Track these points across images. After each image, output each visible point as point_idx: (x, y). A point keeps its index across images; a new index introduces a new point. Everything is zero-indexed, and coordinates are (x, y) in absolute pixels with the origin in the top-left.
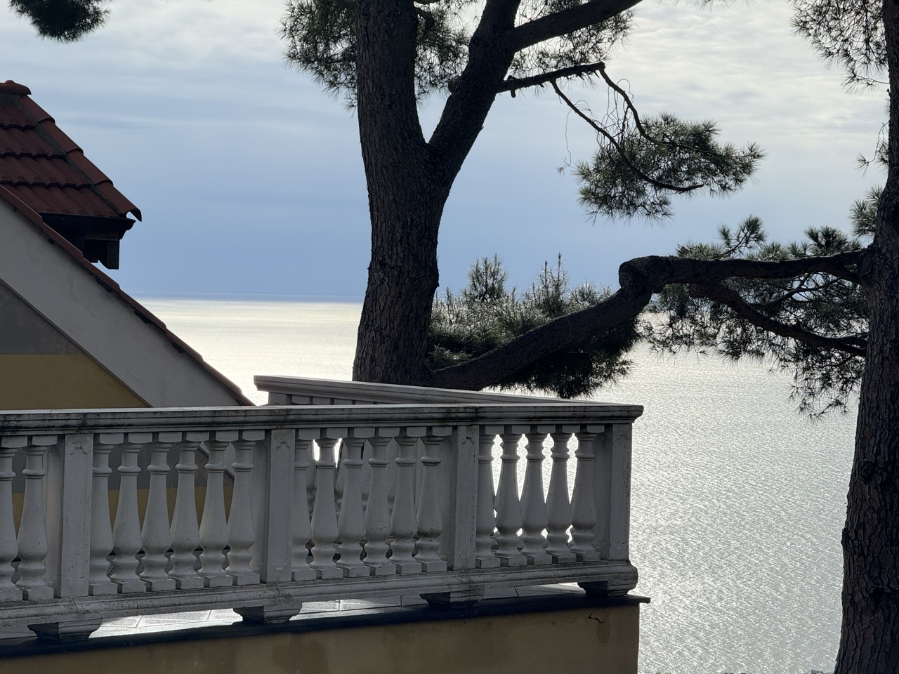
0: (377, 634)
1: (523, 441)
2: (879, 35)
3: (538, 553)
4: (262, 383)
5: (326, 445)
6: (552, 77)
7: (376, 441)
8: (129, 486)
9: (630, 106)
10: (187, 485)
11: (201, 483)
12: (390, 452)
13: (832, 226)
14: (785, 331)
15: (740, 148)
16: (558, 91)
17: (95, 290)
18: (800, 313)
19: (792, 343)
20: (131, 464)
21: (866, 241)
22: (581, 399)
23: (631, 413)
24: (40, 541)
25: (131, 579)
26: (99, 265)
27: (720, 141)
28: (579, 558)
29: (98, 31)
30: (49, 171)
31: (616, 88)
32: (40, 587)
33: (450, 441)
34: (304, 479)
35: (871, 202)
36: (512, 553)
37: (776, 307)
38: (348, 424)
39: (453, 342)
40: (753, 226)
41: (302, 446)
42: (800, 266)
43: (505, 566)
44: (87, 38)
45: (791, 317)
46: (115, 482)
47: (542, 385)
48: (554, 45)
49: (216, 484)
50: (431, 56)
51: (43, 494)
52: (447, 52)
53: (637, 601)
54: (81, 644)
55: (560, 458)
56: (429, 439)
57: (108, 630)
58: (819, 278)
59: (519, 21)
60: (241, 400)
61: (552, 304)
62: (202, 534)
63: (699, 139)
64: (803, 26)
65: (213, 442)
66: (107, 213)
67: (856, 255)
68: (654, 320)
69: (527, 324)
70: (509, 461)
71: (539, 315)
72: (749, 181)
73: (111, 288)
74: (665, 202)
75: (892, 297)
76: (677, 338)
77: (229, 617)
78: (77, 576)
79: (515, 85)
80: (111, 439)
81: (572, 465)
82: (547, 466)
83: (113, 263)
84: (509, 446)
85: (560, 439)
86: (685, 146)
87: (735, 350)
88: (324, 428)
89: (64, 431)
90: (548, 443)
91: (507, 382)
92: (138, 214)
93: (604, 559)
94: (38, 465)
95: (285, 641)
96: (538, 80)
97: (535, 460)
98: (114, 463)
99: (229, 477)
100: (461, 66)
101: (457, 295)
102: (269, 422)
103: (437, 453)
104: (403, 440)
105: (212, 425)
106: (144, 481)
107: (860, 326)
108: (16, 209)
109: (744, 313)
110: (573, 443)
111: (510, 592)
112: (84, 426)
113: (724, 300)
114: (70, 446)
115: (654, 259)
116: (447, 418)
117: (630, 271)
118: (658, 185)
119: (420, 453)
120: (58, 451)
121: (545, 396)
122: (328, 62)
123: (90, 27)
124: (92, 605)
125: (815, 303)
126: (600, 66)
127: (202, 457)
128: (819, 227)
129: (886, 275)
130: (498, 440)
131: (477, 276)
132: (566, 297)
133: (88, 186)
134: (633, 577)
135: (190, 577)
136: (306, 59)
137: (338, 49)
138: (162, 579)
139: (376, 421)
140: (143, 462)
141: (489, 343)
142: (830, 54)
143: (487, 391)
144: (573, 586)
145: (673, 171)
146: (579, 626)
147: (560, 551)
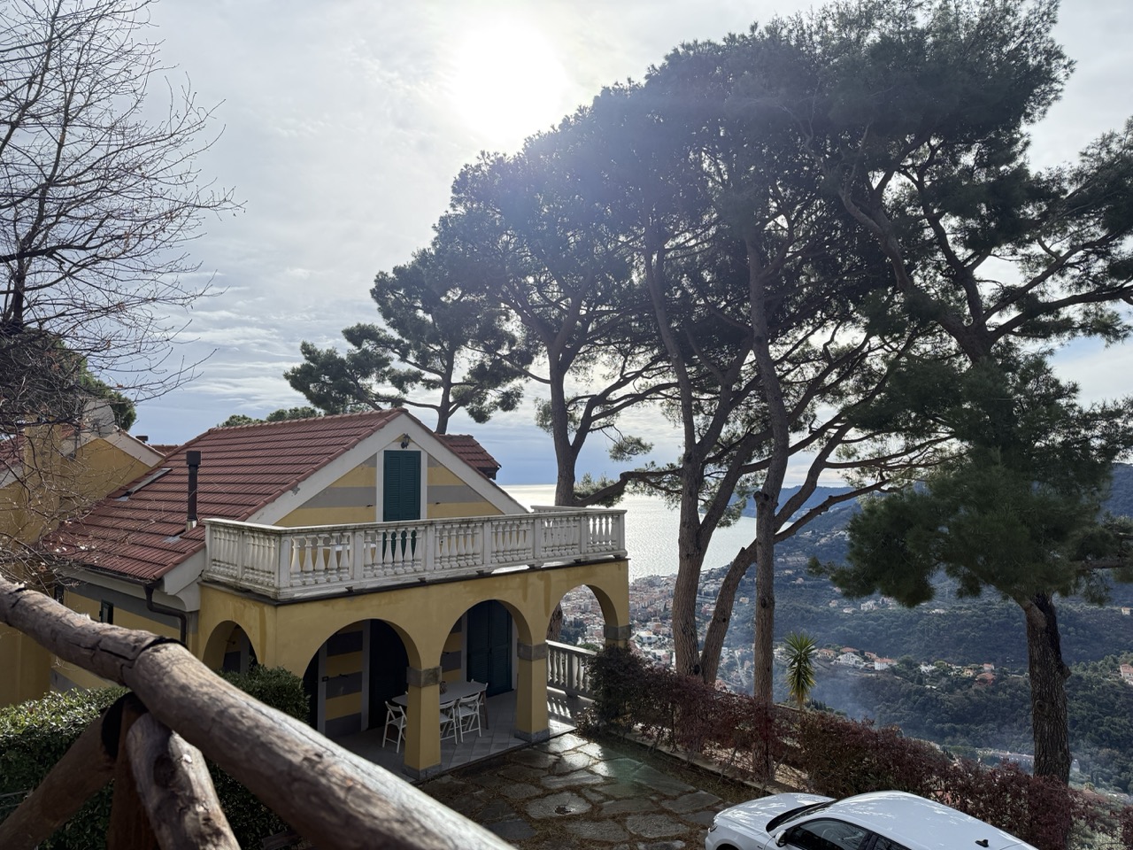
0: (563, 570)
1: (598, 520)
2: (682, 415)
3: (603, 548)
4: (532, 507)
5: (549, 522)
6: (601, 428)
7: (561, 521)
8: (500, 535)
9: (621, 434)
10: (514, 534)
11: (518, 533)
12: (565, 524)
13: (672, 463)
14: (662, 489)
15: (648, 443)
16: (603, 431)
17: (491, 486)
18: (666, 484)
19: (664, 492)
20: (500, 529)
21: (681, 466)
22: (611, 508)
23: (624, 512)
24: (479, 550)
25: (501, 559)
26: (491, 479)
27: (643, 442)
28: (613, 549)
30: (479, 456)
31: (617, 430)
32: (479, 561)
33: (580, 521)
34: (543, 531)
35: (682, 456)
36: (596, 548)
37: (659, 483)
38: (554, 517)
39: (579, 495)
40: (653, 463)
41: (543, 523)
42: (666, 473)
43: (594, 552)
44: (487, 423)
45: (663, 485)
46: (496, 534)
47: (602, 504)
48: (602, 420)
49: (522, 534)
50: (572, 424)
51: (479, 538)
52: (575, 423)
53: (627, 560)
54: (489, 575)
55: (607, 524)
56: (574, 520)
57: (496, 572)
58: (670, 475)
59: (593, 415)
60: (527, 512)
61: (604, 484)
62: (518, 546)
63: (638, 442)
64: (664, 414)
65: (520, 523)
66: (493, 466)
67: (679, 470)
68: (629, 487)
69: (597, 489)
70: (594, 525)
71: (600, 487)
72: (651, 451)
73: (494, 485)
74: (631, 458)
75: (688, 480)
76: (635, 491)
77: (526, 567)
78: (488, 559)
79: (592, 430)
80: (495, 523)
81: (610, 526)
82: (604, 526)
83: (495, 479)
84: (594, 521)
85: (607, 518)
86: (635, 443)
87: (650, 494)
88: (548, 518)
89: (484, 522)
90: (604, 520)
91: (593, 504)
92: (500, 466)
93: (619, 549)
94: (478, 530)
95: (540, 572)
96: (598, 429)
97: (601, 525)
98: (496, 529)
99: (525, 531)
100: (578, 426)
101: (580, 482)
102: (535, 518)
103: (576, 524)
104: (568, 521)
105: (520, 519)
106: (504, 533)
107: (680, 487)
108: (470, 466)
109: (652, 485)
110: (610, 520)
111: (596, 558)
112: (489, 520)
113: (646, 481)
114: (485, 525)
115: (628, 472)
116: (579, 515)
117: (622, 475)
118: (628, 454)
119: (572, 524)
120: (482, 527)
121: (603, 507)
122: (546, 426)
123: (488, 420)
124: (492, 565)
125: (669, 481)
126: (613, 425)
127: (518, 527)
128: (669, 463)
129: (687, 474)
130: (591, 520)
131: (585, 478)
132: (607, 482)
133: (488, 460)
134: (626, 553)
135: (516, 558)
136: (541, 426)
137: (548, 423)
138: (509, 558)
139: (561, 516)
140: (503, 529)
141: (588, 495)
142: (670, 421)
143: (588, 507)
144: (612, 556)
145: (632, 450)
146: (613, 566)
147: (608, 547)
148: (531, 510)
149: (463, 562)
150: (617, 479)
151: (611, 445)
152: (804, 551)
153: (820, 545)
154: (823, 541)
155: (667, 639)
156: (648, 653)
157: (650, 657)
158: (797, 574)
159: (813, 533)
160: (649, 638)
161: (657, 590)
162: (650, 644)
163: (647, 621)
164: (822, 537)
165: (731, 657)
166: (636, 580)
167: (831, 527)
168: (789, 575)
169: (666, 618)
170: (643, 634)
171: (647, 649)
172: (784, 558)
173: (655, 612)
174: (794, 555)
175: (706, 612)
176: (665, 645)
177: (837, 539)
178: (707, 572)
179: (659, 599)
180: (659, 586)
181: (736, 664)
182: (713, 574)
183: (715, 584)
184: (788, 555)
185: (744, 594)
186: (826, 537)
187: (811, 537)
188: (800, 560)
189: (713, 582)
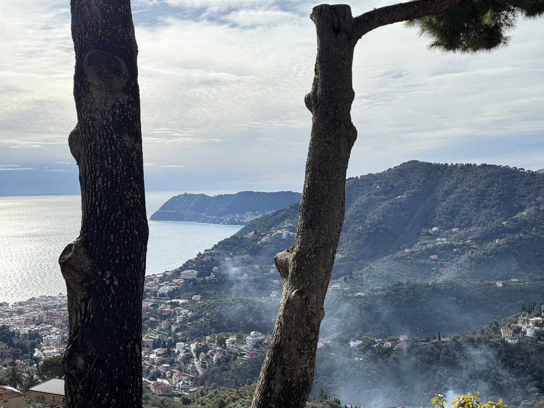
152: (248, 250)
153: (261, 244)
154: (263, 240)
164: (263, 236)
165: (188, 351)
168: (236, 272)
172: (231, 257)
174: (240, 254)
175: (162, 312)
181: (192, 357)
182: (167, 277)
183: (170, 285)
184: (234, 254)
185: (196, 292)
186: (266, 236)
187: (253, 237)
188: (245, 258)
189: (167, 284)
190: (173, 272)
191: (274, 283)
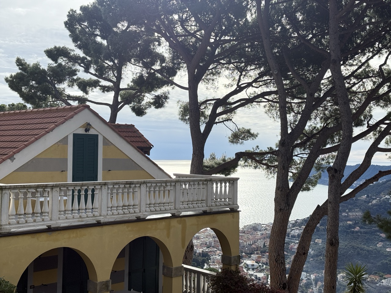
0: (195, 217)
1: (219, 184)
2: (279, 113)
3: (222, 203)
4: (174, 175)
5: (185, 185)
6: (223, 122)
7: (194, 184)
8: (152, 193)
9: (236, 126)
10: (162, 192)
11: (164, 192)
12: (196, 186)
13: (271, 147)
14: (264, 164)
15: (255, 133)
16: (224, 124)
17: (146, 159)
18: (266, 161)
19: (265, 167)
20: (152, 189)
21: (277, 149)
22: (229, 176)
23: (237, 179)
24: (137, 203)
25: (152, 209)
26: (146, 155)
27: (252, 132)
28: (229, 204)
29: (146, 115)
30: (138, 139)
31: (234, 123)
32: (137, 210)
33: (207, 184)
34: (182, 191)
35: (278, 142)
36: (217, 203)
37: (262, 160)
38: (189, 182)
39: (207, 167)
40: (258, 147)
41: (181, 185)
42: (266, 153)
43: (216, 205)
44: (144, 116)
45: (264, 162)
46: (150, 192)
47: (222, 174)
48: (224, 116)
49: (167, 192)
50: (203, 118)
51: (137, 194)
52: (205, 118)
53: (239, 211)
54: (144, 220)
55: (225, 187)
56: (203, 184)
57: (148, 217)
58: (269, 155)
59: (217, 112)
60: (171, 178)
61: (224, 160)
62: (164, 201)
63: (248, 131)
64: (266, 113)
65: (166, 185)
66: (148, 146)
67: (276, 151)
68: (241, 162)
69: (219, 164)
70: (217, 188)
71: (221, 162)
72: (257, 138)
73: (149, 159)
74: (243, 142)
75: (282, 159)
76: (245, 166)
77: (170, 215)
78: (143, 209)
79: (217, 123)
80: (149, 185)
81: (227, 188)
82: (223, 188)
83: (149, 155)
84: (217, 184)
85: (225, 183)
86: (246, 132)
87: (256, 167)
88: (185, 182)
89: (141, 184)
90: (223, 184)
91: (216, 173)
92: (153, 146)
93: (233, 204)
94: (137, 189)
95: (179, 219)
96: (221, 122)
97: (221, 187)
98: (149, 189)
99: (169, 191)
100: (207, 120)
101: (208, 159)
102: (176, 182)
103: (204, 186)
104: (199, 184)
105: (166, 182)
106: (154, 192)
107: (276, 163)
108: (132, 146)
109: (257, 161)
110: (228, 184)
111: (217, 210)
112: (144, 183)
113: (253, 159)
114: (142, 186)
115: (241, 152)
116: (206, 180)
117: (237, 154)
118: (242, 139)
119: (201, 186)
120: (140, 187)
121: (223, 176)
122: (185, 120)
123: (145, 115)
124: (146, 213)
125: (269, 160)
126: (231, 120)
127: (164, 187)
128: (269, 147)
129: (281, 154)
130: (215, 184)
131: (211, 156)
132: (226, 159)
133: (144, 142)
134: (238, 207)
135: (163, 208)
136: (182, 119)
137: (187, 118)
138: (158, 209)
139: (194, 181)
140: (154, 189)
141: (213, 167)
142: (271, 117)
143: (213, 175)
144: (228, 209)
145: (244, 137)
146: (229, 216)
147: (226, 203)
148: (174, 177)
149: (127, 210)
150: (233, 157)
151: (230, 134)
152: (361, 209)
153: (372, 205)
154: (374, 202)
155: (265, 266)
156: (252, 275)
157: (253, 277)
158: (356, 224)
159: (368, 196)
160: (253, 265)
161: (259, 233)
162: (253, 269)
163: (252, 254)
164: (374, 199)
165: (308, 279)
166: (245, 226)
167: (380, 193)
168: (350, 225)
169: (265, 252)
170: (249, 262)
171: (251, 272)
172: (347, 213)
173: (258, 248)
174: (354, 212)
175: (292, 248)
176: (263, 270)
177: (384, 201)
178: (293, 222)
179: (260, 239)
180: (260, 231)
181: (311, 284)
182: (297, 223)
183: (299, 230)
184: (350, 211)
185: (318, 237)
186: (376, 199)
187: (366, 199)
188: (358, 215)
189: (297, 229)
190: (302, 221)
191: (381, 236)
